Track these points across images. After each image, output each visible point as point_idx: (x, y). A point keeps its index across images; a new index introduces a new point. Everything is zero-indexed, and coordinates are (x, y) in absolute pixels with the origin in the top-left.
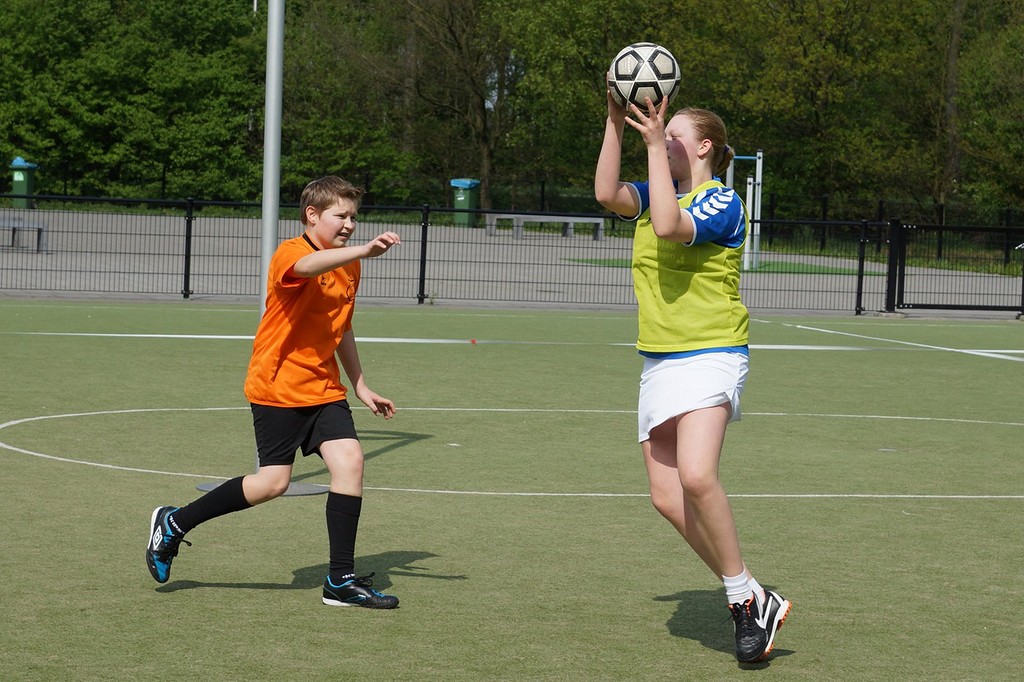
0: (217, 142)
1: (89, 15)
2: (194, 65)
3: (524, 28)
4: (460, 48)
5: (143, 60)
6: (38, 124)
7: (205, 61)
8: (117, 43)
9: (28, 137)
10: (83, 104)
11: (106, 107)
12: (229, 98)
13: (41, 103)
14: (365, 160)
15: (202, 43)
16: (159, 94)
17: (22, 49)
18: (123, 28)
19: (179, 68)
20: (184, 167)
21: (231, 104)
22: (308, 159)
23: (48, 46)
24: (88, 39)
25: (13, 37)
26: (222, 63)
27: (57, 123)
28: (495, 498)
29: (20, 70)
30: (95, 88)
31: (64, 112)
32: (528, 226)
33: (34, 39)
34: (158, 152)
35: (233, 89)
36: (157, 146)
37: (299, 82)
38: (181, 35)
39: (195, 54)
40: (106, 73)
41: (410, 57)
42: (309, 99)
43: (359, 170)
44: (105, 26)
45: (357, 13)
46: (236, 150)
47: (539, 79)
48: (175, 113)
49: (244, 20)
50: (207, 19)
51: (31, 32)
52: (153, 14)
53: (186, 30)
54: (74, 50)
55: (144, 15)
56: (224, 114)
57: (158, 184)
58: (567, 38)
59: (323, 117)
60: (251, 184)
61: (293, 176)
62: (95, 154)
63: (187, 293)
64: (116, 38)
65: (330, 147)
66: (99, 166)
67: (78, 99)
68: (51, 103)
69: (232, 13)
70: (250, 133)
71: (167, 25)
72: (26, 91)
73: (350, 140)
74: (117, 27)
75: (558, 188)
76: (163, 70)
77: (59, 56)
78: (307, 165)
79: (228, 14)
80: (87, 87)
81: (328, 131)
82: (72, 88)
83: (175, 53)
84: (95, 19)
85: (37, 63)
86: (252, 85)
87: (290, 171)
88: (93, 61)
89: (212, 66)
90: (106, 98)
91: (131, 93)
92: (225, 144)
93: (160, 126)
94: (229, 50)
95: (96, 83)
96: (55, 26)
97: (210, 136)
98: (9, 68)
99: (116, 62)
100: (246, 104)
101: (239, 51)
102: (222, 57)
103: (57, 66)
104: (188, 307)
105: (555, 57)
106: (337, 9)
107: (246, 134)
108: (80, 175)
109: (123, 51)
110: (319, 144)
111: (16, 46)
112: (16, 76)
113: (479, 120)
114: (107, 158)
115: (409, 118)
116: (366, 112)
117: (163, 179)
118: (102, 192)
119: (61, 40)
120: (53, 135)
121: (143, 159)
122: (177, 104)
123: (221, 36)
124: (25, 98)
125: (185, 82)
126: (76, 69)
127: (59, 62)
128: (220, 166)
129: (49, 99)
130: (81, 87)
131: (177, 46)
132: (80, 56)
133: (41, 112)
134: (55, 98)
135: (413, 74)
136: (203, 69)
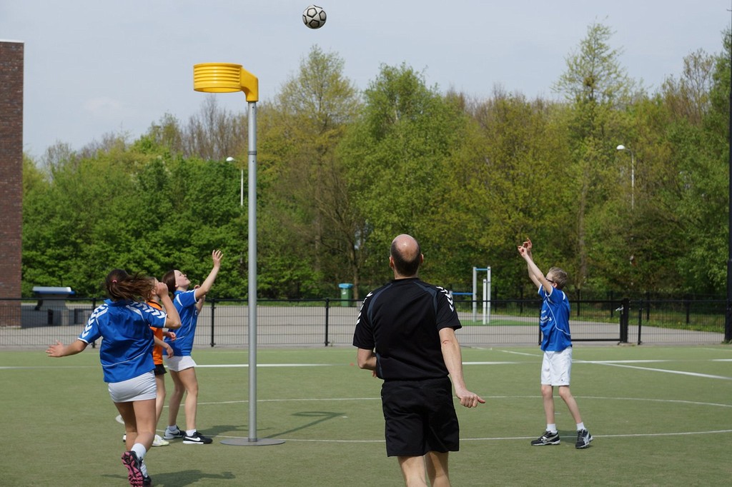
0: (226, 269)
1: (162, 210)
2: (213, 232)
3: (371, 209)
4: (341, 220)
5: (189, 231)
7: (218, 230)
8: (176, 223)
10: (161, 253)
11: (171, 254)
12: (230, 248)
13: (140, 253)
14: (297, 276)
15: (216, 221)
16: (197, 247)
17: (130, 227)
18: (178, 216)
19: (206, 234)
21: (232, 250)
22: (270, 276)
23: (143, 225)
24: (161, 222)
25: (126, 222)
26: (227, 231)
27: (148, 262)
29: (130, 237)
30: (166, 245)
31: (151, 257)
33: (136, 222)
34: (197, 275)
35: (232, 243)
36: (197, 272)
37: (264, 239)
38: (206, 218)
39: (214, 227)
40: (171, 238)
41: (317, 225)
42: (269, 247)
43: (294, 281)
44: (170, 215)
45: (291, 205)
46: (235, 273)
47: (380, 233)
48: (205, 256)
49: (237, 210)
50: (219, 210)
51: (134, 219)
52: (193, 208)
53: (208, 216)
54: (155, 227)
55: (188, 209)
56: (228, 255)
58: (393, 213)
59: (277, 255)
60: (242, 289)
61: (262, 285)
63: (213, 344)
64: (175, 221)
65: (280, 270)
67: (158, 250)
68: (145, 253)
69: (231, 206)
70: (241, 264)
71: (200, 214)
72: (133, 248)
73: (290, 266)
74: (176, 215)
76: (198, 235)
77: (148, 230)
78: (269, 279)
79: (229, 207)
80: (162, 245)
81: (279, 262)
82: (155, 245)
83: (204, 227)
84: (165, 211)
85: (137, 234)
86: (241, 241)
87: (261, 282)
88: (164, 232)
89: (222, 232)
90: (171, 250)
91: (183, 247)
92: (230, 270)
93: (198, 262)
94: (230, 224)
95: (166, 242)
96: (146, 216)
98: (124, 236)
99: (175, 232)
100: (239, 250)
101: (234, 225)
102: (226, 228)
103: (147, 235)
104: (214, 351)
105: (387, 223)
106: (281, 204)
107: (239, 265)
109: (179, 227)
110: (274, 269)
111: (127, 226)
112: (128, 240)
113: (352, 254)
115: (318, 255)
116: (297, 253)
119: (149, 222)
123: (226, 218)
125: (209, 241)
126: (157, 236)
127: (148, 233)
128: (227, 281)
129: (144, 251)
130: (159, 245)
131: (205, 223)
132: (158, 230)
133: (140, 257)
134: (147, 250)
135: (319, 233)
136: (218, 234)
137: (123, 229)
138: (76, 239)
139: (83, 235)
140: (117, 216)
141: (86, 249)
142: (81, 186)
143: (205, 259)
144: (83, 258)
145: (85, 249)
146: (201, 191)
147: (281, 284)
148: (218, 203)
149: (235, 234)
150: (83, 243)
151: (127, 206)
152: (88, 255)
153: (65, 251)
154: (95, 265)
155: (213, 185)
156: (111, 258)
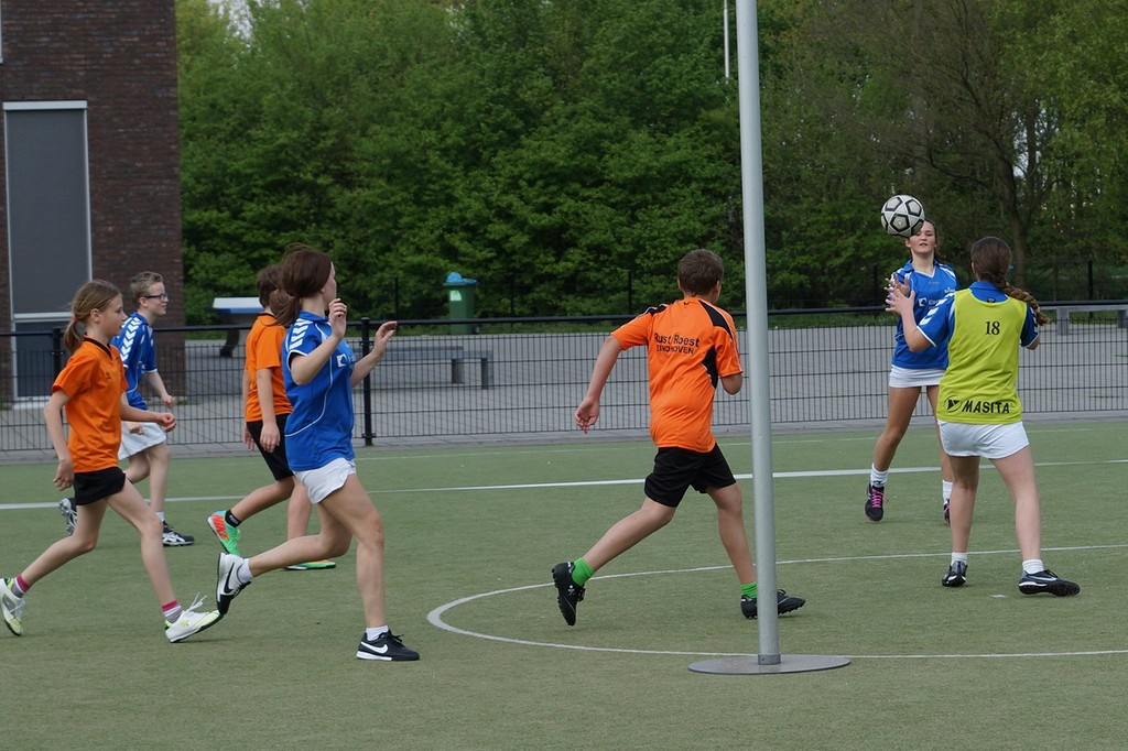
1: (528, 96)
2: (657, 147)
3: (1053, 74)
4: (979, 105)
5: (593, 145)
6: (474, 232)
7: (671, 142)
8: (563, 127)
9: (464, 247)
10: (528, 203)
11: (555, 206)
12: (702, 185)
13: (477, 206)
14: (872, 248)
15: (665, 120)
16: (618, 186)
17: (449, 141)
18: (569, 108)
20: (652, 272)
21: (705, 191)
22: (803, 252)
24: (528, 125)
25: (438, 128)
26: (692, 142)
27: (497, 229)
28: (1052, 660)
30: (540, 183)
32: (1076, 319)
33: (463, 128)
34: (621, 255)
35: (707, 173)
36: (620, 249)
37: (786, 159)
38: (640, 113)
39: (658, 134)
40: (552, 165)
41: (919, 120)
42: (799, 179)
43: (866, 262)
44: (547, 108)
45: (851, 71)
47: (1077, 134)
48: (639, 207)
49: (714, 89)
50: (669, 91)
51: (459, 121)
52: (605, 89)
53: (643, 106)
54: (512, 139)
55: (593, 91)
56: (697, 204)
57: (623, 295)
58: (1108, 83)
59: (818, 200)
60: (735, 288)
61: (785, 275)
62: (546, 262)
64: (562, 121)
65: (829, 236)
66: (551, 277)
67: (521, 197)
68: (488, 204)
69: (700, 81)
70: (731, 225)
71: (622, 102)
72: (458, 193)
73: (852, 226)
74: (560, 107)
75: (1110, 269)
76: (620, 156)
77: (495, 148)
78: (801, 260)
80: (531, 183)
81: (825, 217)
83: (633, 134)
84: (534, 99)
85: (470, 157)
86: (729, 167)
87: (784, 267)
88: (536, 151)
89: (679, 148)
90: (554, 194)
91: (584, 186)
93: (622, 224)
94: (698, 126)
95: (541, 177)
96: (488, 112)
97: (682, 233)
98: (435, 165)
99: (563, 150)
100: (722, 190)
101: (710, 127)
102: (691, 136)
103: (494, 160)
105: (1094, 107)
106: (827, 69)
107: (724, 227)
108: (528, 289)
109: (571, 136)
110: (814, 233)
111: (443, 139)
112: (444, 175)
113: (1007, 191)
114: (561, 266)
117: (628, 288)
118: (555, 308)
119: (496, 128)
120: (493, 244)
121: (603, 263)
122: (639, 197)
123: (688, 110)
124: (456, 200)
125: (649, 169)
126: (518, 162)
127: (494, 154)
129: (486, 201)
130: (523, 183)
131: (636, 125)
132: (520, 146)
133: (477, 217)
134: (493, 199)
135: (924, 142)
136: (669, 151)
137: (430, 146)
138: (316, 176)
139: (332, 167)
140: (415, 114)
141: (342, 198)
142: (323, 41)
143: (640, 214)
144: (334, 222)
145: (338, 200)
146: (622, 44)
147: (832, 272)
148: (668, 73)
149: (710, 150)
150: (332, 185)
151: (438, 88)
152: (346, 216)
153: (291, 208)
154: (366, 240)
155: (654, 28)
156: (404, 220)
